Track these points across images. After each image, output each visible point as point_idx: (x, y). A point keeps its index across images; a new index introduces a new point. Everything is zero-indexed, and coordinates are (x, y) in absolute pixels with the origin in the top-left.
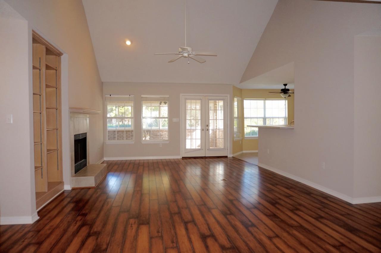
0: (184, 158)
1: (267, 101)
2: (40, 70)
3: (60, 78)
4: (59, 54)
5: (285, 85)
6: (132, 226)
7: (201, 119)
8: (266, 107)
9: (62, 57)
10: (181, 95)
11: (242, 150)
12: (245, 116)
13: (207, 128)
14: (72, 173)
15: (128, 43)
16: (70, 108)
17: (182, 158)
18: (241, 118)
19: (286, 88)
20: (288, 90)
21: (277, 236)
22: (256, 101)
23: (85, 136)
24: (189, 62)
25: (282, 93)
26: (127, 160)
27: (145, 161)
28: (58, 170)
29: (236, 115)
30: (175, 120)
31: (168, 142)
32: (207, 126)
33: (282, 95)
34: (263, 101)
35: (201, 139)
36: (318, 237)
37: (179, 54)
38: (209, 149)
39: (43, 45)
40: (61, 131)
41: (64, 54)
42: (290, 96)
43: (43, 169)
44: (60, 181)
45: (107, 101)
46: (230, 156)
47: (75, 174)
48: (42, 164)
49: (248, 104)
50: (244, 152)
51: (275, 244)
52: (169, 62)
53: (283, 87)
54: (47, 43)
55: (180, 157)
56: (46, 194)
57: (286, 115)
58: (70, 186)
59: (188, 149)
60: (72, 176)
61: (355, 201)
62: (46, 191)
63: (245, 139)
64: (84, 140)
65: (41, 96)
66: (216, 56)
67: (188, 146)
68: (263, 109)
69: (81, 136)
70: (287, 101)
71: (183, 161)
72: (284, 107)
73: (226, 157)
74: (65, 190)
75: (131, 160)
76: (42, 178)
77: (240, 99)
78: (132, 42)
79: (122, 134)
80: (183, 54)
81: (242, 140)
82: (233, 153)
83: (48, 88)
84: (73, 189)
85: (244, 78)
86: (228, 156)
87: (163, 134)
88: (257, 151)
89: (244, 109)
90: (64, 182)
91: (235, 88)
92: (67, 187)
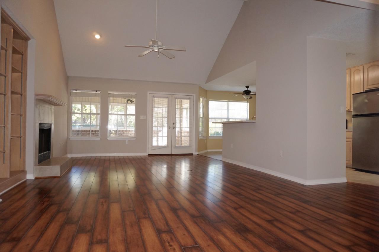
0: (150, 155)
1: (230, 103)
2: (6, 51)
3: (26, 63)
4: (26, 39)
5: (247, 87)
6: (103, 203)
7: (168, 117)
8: (230, 108)
9: (29, 42)
10: (149, 92)
11: (206, 149)
12: (210, 117)
13: (174, 126)
14: (35, 162)
15: (97, 37)
16: (36, 95)
17: (148, 155)
18: (206, 118)
19: (248, 90)
20: (250, 92)
21: (242, 207)
22: (220, 102)
23: (50, 128)
24: (158, 56)
25: (244, 94)
26: (91, 157)
27: (111, 158)
28: (20, 158)
29: (201, 114)
30: (142, 117)
31: (134, 139)
32: (174, 124)
33: (245, 97)
34: (226, 103)
35: (168, 137)
36: (278, 207)
37: (149, 48)
38: (175, 147)
39: (10, 26)
40: (25, 117)
41: (31, 39)
42: (251, 98)
43: (5, 154)
44: (22, 170)
45: (72, 96)
46: (195, 153)
47: (39, 163)
48: (4, 149)
49: (213, 104)
50: (209, 151)
51: (240, 213)
52: (138, 56)
53: (246, 89)
54: (14, 24)
55: (146, 154)
56: (8, 180)
57: (247, 117)
58: (33, 175)
59: (154, 146)
60: (35, 165)
61: (309, 183)
62: (8, 177)
63: (210, 138)
64: (49, 130)
65: (6, 78)
66: (185, 51)
67: (155, 144)
68: (227, 110)
69: (45, 127)
70: (248, 103)
71: (149, 157)
72: (246, 109)
73: (192, 154)
74: (28, 180)
75: (96, 157)
76: (4, 163)
77: (206, 100)
78: (101, 36)
79: (85, 134)
80: (153, 48)
81: (207, 139)
82: (198, 151)
83: (14, 72)
84: (36, 179)
85: (210, 78)
86: (194, 154)
87: (129, 134)
88: (221, 150)
89: (209, 110)
90: (26, 171)
91: (200, 88)
92: (30, 176)
